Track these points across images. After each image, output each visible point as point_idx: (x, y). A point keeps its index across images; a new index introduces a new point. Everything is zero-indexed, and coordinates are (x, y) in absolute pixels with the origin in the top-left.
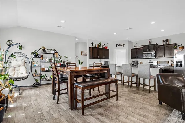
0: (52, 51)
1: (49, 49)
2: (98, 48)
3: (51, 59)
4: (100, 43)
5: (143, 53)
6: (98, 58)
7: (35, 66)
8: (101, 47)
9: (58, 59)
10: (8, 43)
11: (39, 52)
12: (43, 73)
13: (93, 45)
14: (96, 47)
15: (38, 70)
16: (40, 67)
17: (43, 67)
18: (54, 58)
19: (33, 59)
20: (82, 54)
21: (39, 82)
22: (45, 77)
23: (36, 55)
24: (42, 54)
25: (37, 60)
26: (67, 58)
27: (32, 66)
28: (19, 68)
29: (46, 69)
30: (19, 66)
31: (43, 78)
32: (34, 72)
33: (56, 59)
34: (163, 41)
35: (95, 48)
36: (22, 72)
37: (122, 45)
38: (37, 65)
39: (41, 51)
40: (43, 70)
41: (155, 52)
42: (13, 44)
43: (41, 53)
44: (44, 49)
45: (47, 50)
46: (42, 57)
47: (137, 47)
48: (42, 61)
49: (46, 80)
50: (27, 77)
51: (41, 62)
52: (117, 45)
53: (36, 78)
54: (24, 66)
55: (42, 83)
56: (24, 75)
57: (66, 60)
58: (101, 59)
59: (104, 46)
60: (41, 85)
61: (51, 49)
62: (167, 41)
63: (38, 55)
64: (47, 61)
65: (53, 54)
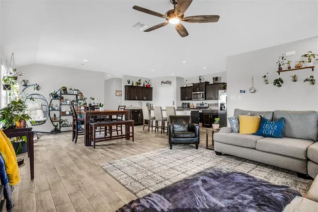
0: (75, 92)
1: (71, 89)
2: (138, 87)
3: (73, 101)
4: (140, 80)
5: (193, 93)
6: (135, 100)
7: (54, 110)
8: (142, 85)
9: (82, 102)
10: (23, 83)
11: (58, 93)
12: (63, 118)
13: (129, 82)
14: (135, 85)
15: (58, 114)
16: (60, 110)
17: (63, 110)
18: (77, 100)
19: (51, 102)
20: (118, 94)
21: (58, 128)
22: (66, 122)
23: (55, 96)
24: (62, 96)
25: (56, 103)
26: (93, 99)
27: (51, 109)
28: (35, 111)
29: (68, 113)
30: (36, 109)
31: (63, 123)
32: (52, 116)
33: (79, 101)
34: (213, 78)
35: (132, 86)
36: (39, 116)
37: (169, 83)
38: (56, 108)
39: (61, 92)
40: (64, 114)
41: (204, 92)
42: (28, 84)
43: (61, 94)
44: (65, 89)
45: (68, 91)
46: (63, 99)
47: (188, 86)
48: (63, 103)
49: (68, 126)
50: (44, 122)
51: (61, 105)
52: (162, 82)
53: (55, 124)
54: (42, 109)
55: (63, 129)
56: (42, 119)
57: (92, 102)
58: (142, 101)
59: (146, 84)
60: (60, 132)
61: (73, 89)
62: (216, 79)
63: (57, 96)
64: (68, 104)
65: (76, 95)
